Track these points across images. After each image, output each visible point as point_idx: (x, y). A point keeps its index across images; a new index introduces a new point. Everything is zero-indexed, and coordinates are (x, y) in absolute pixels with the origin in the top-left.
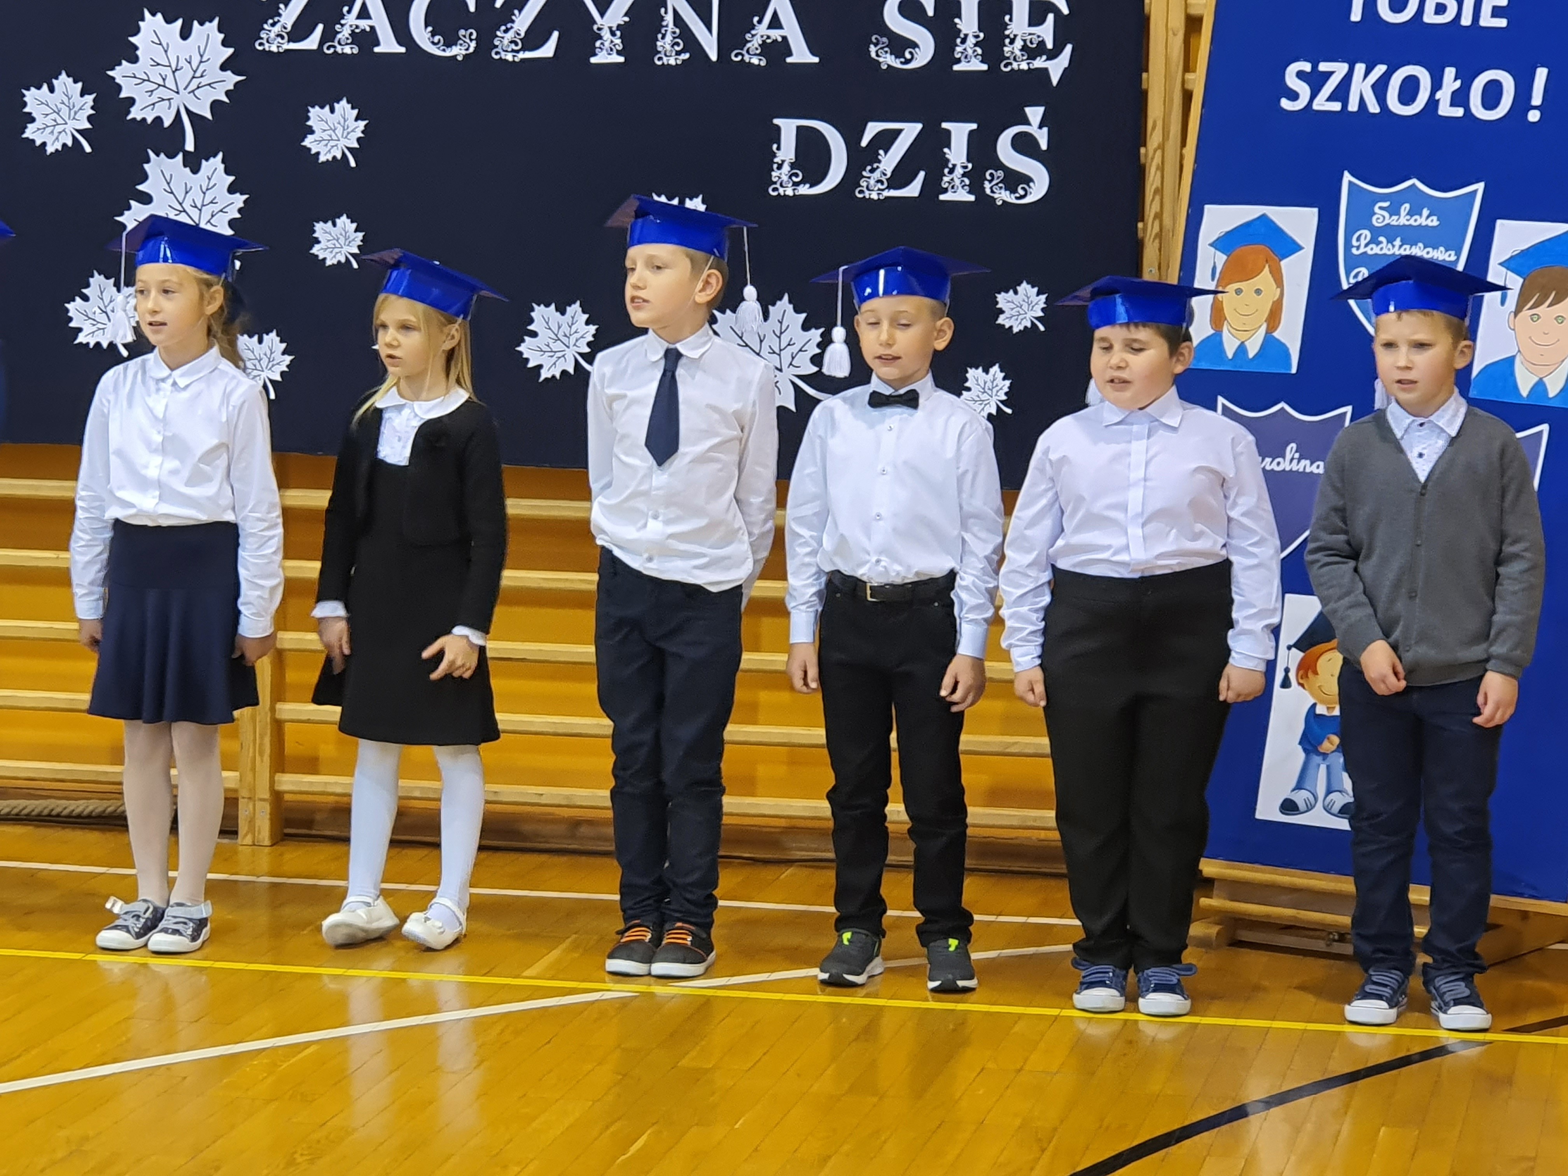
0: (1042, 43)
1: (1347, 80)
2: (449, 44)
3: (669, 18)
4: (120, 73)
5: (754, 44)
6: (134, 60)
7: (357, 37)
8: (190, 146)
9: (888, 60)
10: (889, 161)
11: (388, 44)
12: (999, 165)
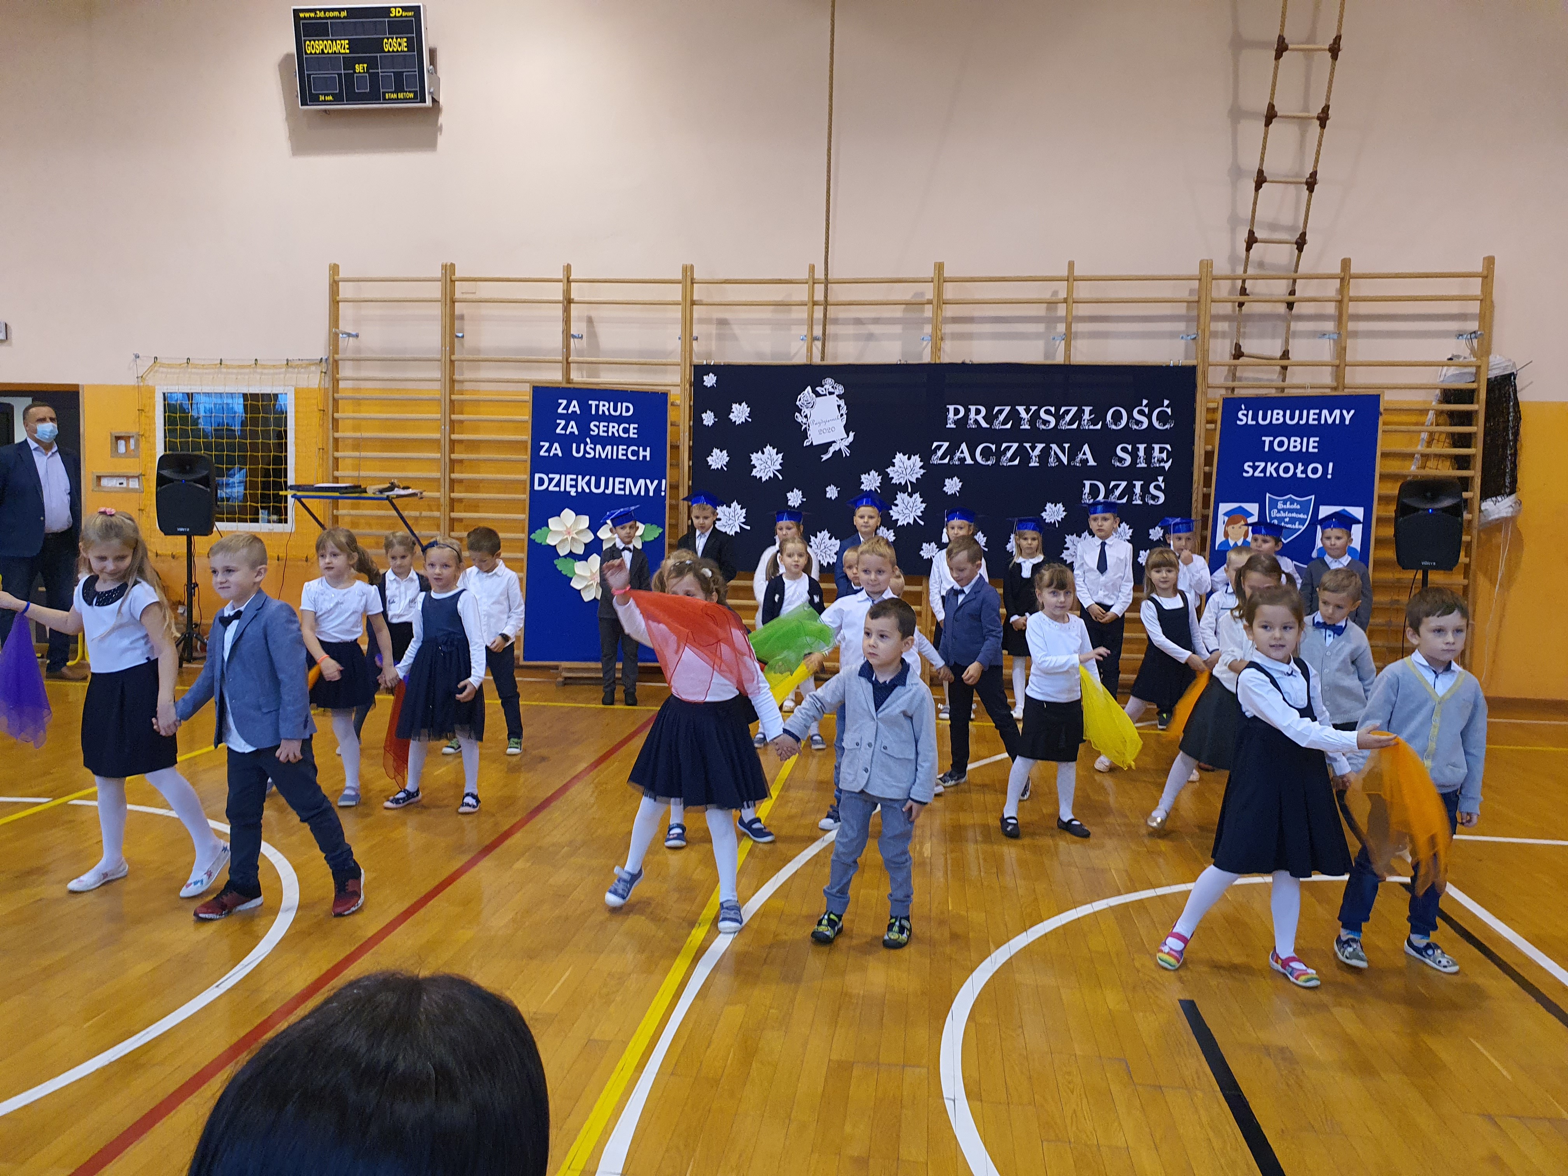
0: (1163, 459)
1: (1265, 467)
2: (987, 460)
3: (1053, 453)
4: (890, 470)
5: (1078, 460)
6: (894, 466)
7: (959, 459)
8: (910, 490)
9: (1118, 464)
10: (1117, 492)
11: (969, 461)
12: (1150, 493)
